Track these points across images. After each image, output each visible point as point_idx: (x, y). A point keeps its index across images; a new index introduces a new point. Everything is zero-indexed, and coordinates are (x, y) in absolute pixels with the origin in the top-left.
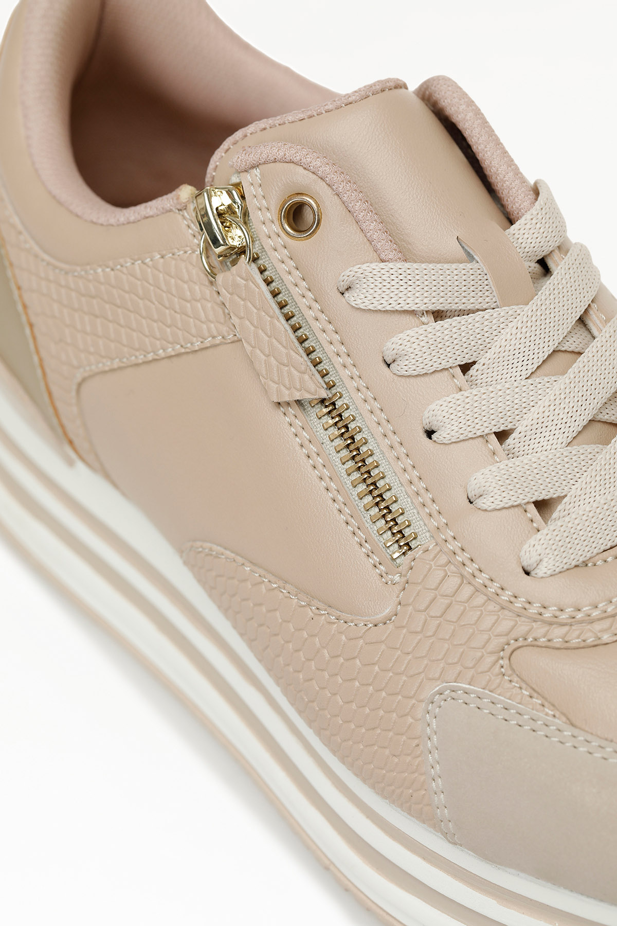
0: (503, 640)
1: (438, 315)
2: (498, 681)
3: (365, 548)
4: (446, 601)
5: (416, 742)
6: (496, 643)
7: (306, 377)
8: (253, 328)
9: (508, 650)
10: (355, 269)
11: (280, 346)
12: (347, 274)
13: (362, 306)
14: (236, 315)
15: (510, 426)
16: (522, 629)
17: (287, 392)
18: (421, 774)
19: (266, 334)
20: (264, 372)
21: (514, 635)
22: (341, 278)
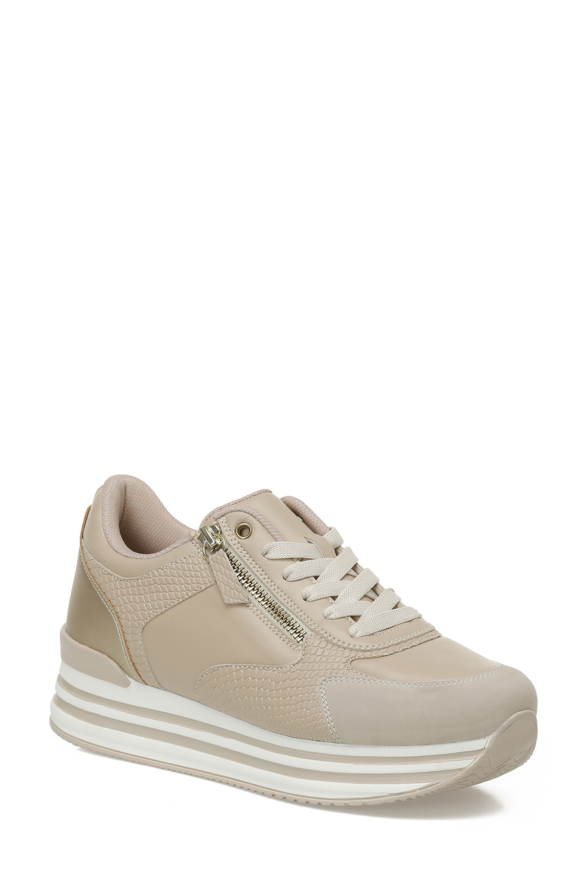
0: (347, 659)
1: (302, 560)
2: (347, 672)
3: (286, 641)
4: (322, 650)
5: (317, 701)
6: (344, 660)
7: (241, 594)
8: (221, 575)
9: (349, 662)
10: (269, 544)
11: (231, 582)
12: (267, 546)
13: (273, 558)
14: (215, 570)
15: (336, 595)
16: (353, 655)
17: (232, 600)
18: (320, 712)
19: (227, 577)
20: (224, 592)
21: (350, 656)
22: (264, 549)
